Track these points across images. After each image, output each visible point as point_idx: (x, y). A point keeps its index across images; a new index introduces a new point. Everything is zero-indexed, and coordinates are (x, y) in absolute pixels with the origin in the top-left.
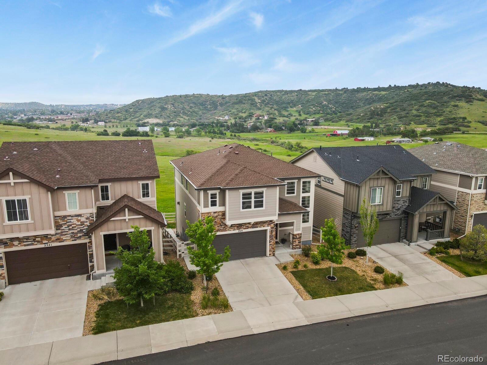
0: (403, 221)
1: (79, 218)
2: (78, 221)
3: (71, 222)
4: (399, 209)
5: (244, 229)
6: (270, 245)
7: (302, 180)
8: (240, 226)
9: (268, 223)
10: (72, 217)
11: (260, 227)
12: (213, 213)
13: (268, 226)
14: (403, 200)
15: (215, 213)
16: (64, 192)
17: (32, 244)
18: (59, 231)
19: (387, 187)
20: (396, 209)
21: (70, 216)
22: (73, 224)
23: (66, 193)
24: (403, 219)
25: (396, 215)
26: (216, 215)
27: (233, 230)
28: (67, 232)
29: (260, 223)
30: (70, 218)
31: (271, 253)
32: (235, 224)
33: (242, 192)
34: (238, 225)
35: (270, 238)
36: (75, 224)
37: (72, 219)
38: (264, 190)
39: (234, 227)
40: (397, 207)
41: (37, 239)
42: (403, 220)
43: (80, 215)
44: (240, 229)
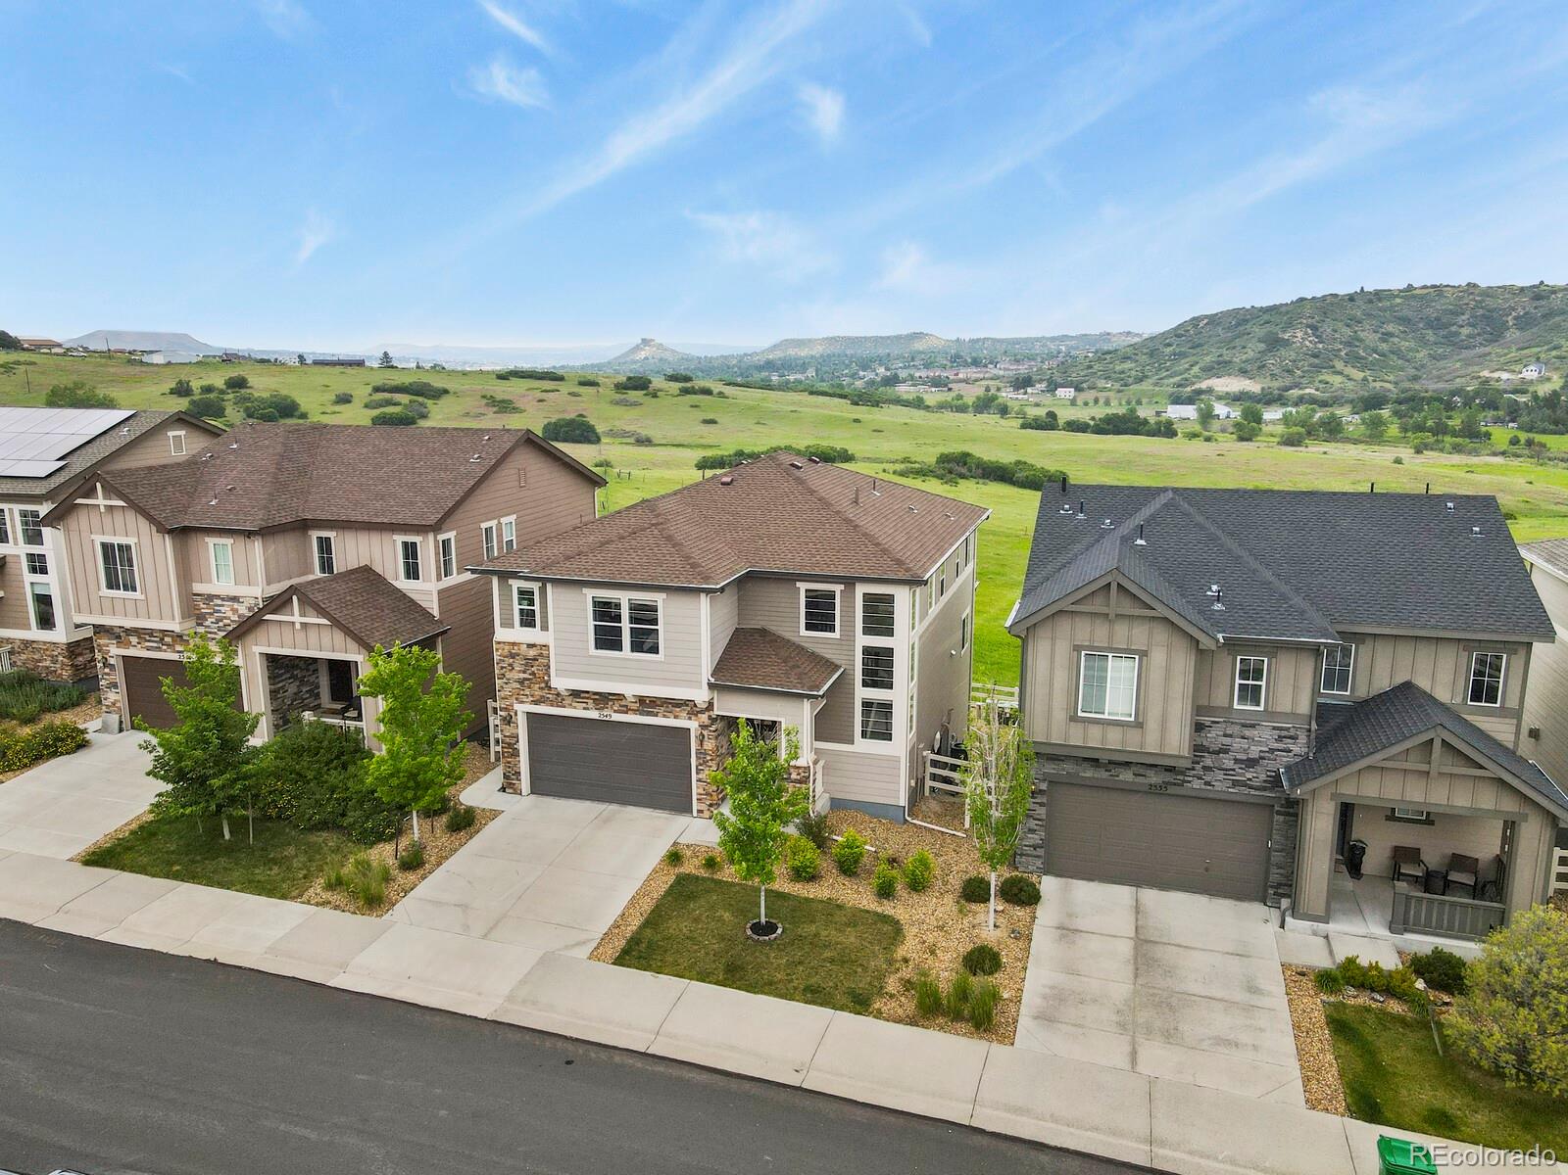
0: (1281, 818)
1: (236, 606)
2: (235, 611)
3: (219, 611)
4: (1251, 763)
5: (615, 711)
6: (699, 780)
7: (861, 590)
8: (603, 699)
9: (689, 709)
10: (223, 599)
11: (664, 716)
12: (525, 646)
13: (690, 719)
14: (1274, 728)
15: (531, 646)
16: (207, 539)
17: (158, 649)
18: (201, 630)
19: (1158, 657)
20: (1237, 761)
21: (218, 597)
22: (225, 618)
23: (211, 541)
24: (1277, 808)
25: (1235, 784)
26: (532, 653)
27: (584, 709)
28: (215, 633)
29: (665, 703)
30: (219, 602)
31: (704, 807)
32: (587, 692)
33: (590, 594)
34: (597, 697)
35: (698, 758)
36: (229, 619)
37: (223, 606)
38: (659, 598)
39: (583, 698)
40: (1245, 751)
41: (166, 639)
42: (1278, 813)
43: (235, 599)
44: (602, 709)
